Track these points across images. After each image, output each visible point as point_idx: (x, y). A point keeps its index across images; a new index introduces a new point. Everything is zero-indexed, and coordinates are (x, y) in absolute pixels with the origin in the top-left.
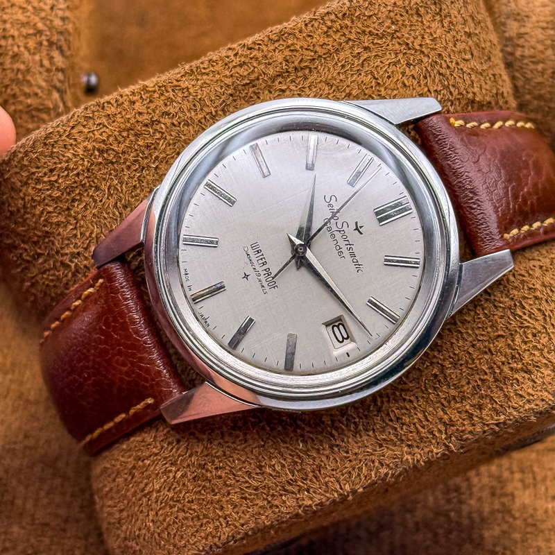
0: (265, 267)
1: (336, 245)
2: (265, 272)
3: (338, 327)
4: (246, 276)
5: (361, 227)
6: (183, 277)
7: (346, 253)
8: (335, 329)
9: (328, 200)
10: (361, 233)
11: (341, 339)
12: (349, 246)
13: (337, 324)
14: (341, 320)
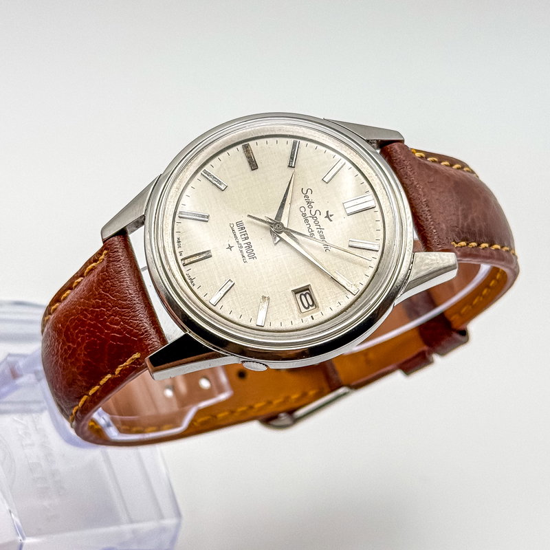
0: (247, 241)
1: (309, 228)
2: (246, 245)
3: (305, 295)
4: (230, 247)
5: (331, 216)
6: (176, 244)
7: (317, 236)
8: (303, 297)
9: (305, 192)
10: (331, 221)
11: (306, 305)
12: (320, 230)
13: (304, 293)
14: (308, 289)
